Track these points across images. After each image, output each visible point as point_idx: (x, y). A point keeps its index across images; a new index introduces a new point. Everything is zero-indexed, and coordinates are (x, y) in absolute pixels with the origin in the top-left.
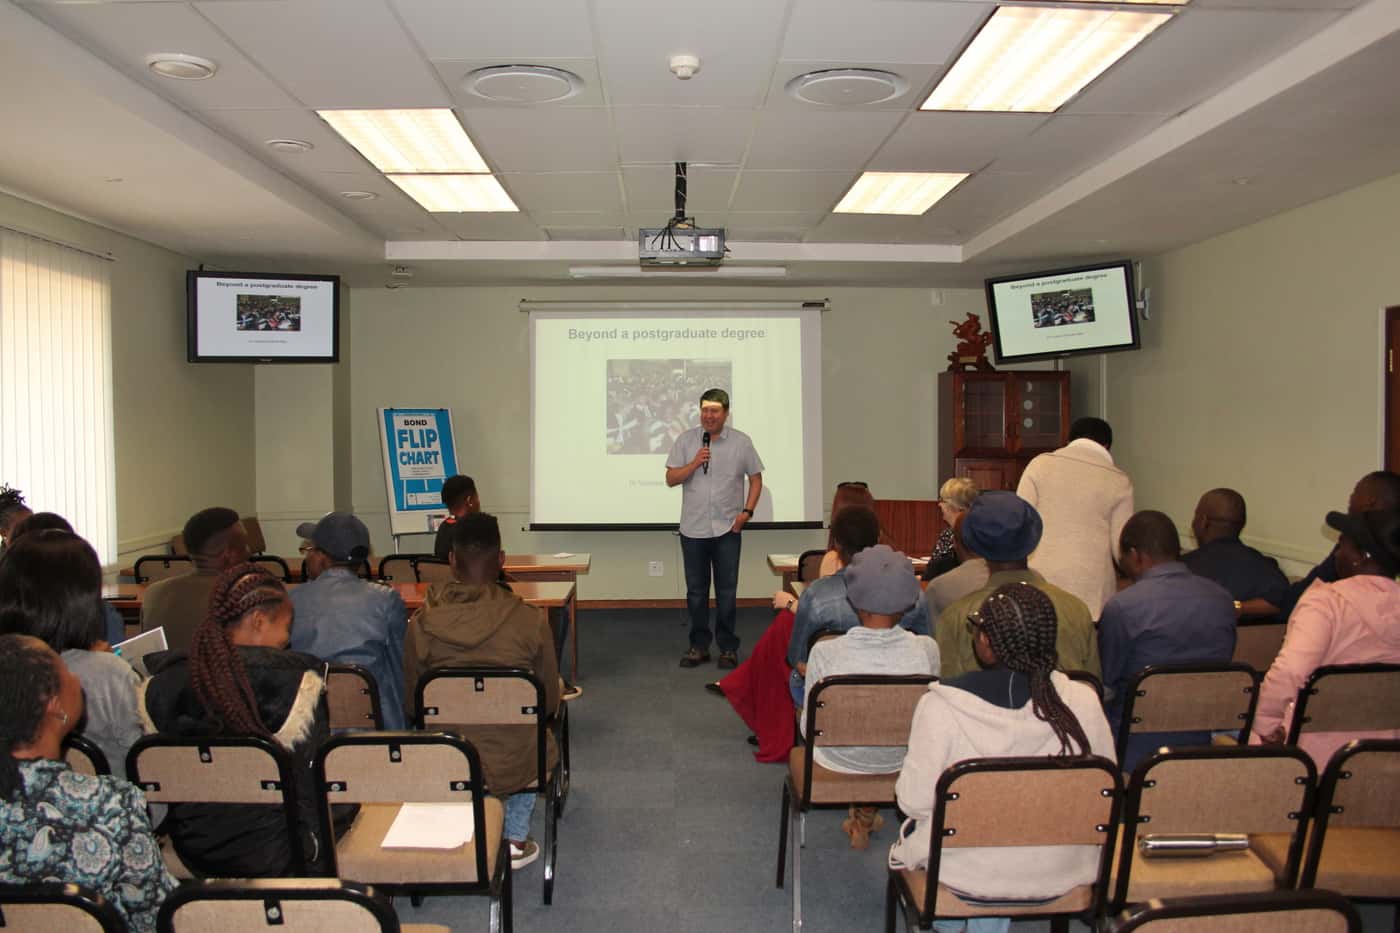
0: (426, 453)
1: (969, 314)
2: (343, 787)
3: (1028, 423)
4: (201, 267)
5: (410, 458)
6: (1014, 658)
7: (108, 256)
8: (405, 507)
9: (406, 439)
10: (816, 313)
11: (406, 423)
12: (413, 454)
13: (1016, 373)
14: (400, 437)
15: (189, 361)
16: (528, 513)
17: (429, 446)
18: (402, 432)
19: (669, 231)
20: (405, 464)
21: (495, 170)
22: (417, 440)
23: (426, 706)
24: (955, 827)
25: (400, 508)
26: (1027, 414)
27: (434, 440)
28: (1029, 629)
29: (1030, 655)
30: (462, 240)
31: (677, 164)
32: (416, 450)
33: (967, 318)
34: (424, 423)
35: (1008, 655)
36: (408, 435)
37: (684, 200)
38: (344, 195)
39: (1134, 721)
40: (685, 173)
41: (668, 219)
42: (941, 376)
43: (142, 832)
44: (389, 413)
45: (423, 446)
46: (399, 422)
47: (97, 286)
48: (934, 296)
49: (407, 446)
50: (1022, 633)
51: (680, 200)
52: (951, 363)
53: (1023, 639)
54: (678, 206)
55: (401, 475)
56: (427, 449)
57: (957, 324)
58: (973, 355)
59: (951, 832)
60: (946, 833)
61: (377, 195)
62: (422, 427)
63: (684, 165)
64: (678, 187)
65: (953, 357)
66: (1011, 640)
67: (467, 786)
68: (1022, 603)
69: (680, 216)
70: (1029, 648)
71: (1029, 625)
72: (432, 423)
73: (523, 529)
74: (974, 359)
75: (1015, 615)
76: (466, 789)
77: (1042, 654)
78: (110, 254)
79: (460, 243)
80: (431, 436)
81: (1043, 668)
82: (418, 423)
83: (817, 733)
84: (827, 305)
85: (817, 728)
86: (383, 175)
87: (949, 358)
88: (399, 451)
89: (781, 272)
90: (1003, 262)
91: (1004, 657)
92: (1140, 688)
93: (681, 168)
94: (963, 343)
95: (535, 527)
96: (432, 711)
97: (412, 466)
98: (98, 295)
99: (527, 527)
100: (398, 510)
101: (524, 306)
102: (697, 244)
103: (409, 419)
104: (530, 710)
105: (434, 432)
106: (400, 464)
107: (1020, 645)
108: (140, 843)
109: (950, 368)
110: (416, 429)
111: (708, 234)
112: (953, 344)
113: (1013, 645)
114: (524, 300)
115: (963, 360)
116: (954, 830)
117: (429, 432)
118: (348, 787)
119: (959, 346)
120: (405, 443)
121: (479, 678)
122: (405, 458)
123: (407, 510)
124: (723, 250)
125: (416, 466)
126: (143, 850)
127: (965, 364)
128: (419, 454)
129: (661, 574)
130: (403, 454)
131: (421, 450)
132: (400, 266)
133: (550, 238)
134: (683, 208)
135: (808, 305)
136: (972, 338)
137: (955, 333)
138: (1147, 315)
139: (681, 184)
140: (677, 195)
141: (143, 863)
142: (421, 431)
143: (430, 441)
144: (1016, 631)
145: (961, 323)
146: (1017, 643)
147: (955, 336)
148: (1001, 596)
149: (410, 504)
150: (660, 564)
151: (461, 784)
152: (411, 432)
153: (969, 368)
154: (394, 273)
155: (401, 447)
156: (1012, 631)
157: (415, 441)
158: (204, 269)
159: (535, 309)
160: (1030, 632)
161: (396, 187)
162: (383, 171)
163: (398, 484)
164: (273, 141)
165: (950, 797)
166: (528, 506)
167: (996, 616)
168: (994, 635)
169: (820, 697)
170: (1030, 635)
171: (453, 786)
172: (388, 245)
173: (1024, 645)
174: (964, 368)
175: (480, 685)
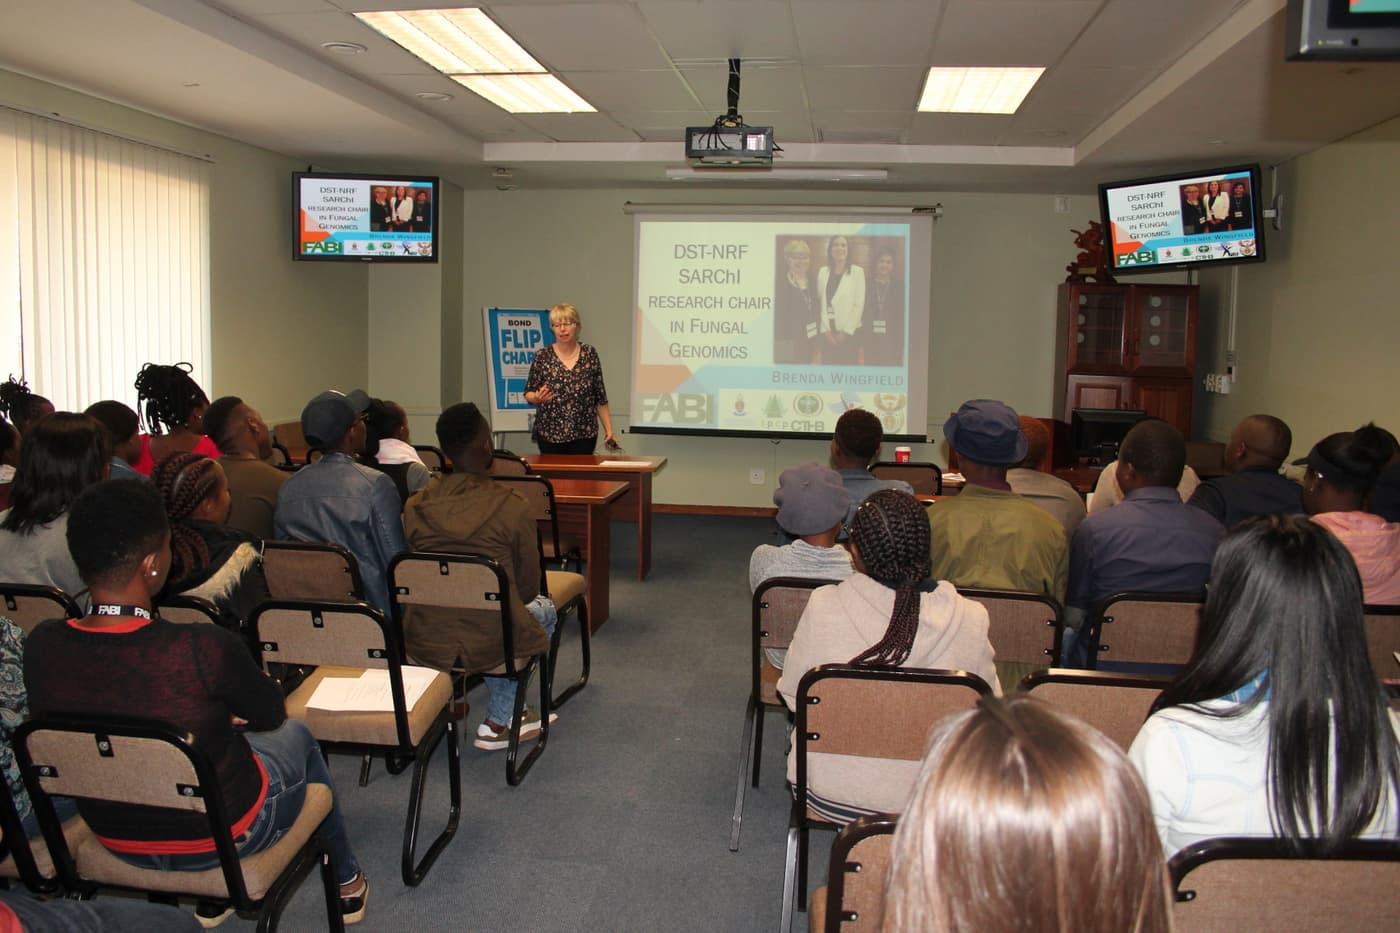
0: (529, 353)
1: (1091, 222)
2: (275, 647)
3: (1155, 340)
4: (310, 169)
5: (512, 358)
6: (884, 567)
7: (206, 158)
8: (506, 405)
9: (510, 339)
10: (926, 220)
11: (510, 323)
12: (516, 353)
13: (1138, 286)
14: (503, 335)
15: (294, 259)
16: (628, 416)
17: (533, 346)
18: (505, 332)
19: (716, 129)
20: (508, 363)
21: (551, 69)
22: (521, 340)
23: (398, 585)
24: (818, 732)
25: (501, 406)
26: (1153, 331)
27: (538, 340)
28: (896, 535)
29: (899, 563)
30: (558, 141)
31: (730, 61)
32: (519, 350)
33: (1090, 227)
34: (528, 323)
35: (878, 565)
36: (512, 336)
37: (737, 98)
38: (420, 96)
39: (1102, 648)
40: (738, 70)
41: (715, 118)
42: (1060, 287)
43: (14, 664)
44: (494, 313)
45: (527, 346)
46: (503, 322)
47: (195, 186)
48: (1058, 202)
49: (510, 345)
50: (888, 541)
51: (733, 98)
52: (1069, 274)
53: (890, 547)
54: (730, 104)
55: (503, 374)
56: (530, 349)
57: (1079, 233)
58: (1092, 266)
59: (815, 737)
60: (810, 736)
61: (452, 97)
62: (526, 327)
63: (737, 62)
64: (730, 85)
65: (1072, 268)
66: (878, 548)
67: (384, 654)
68: (888, 509)
69: (733, 114)
70: (898, 556)
71: (896, 532)
72: (536, 324)
73: (623, 432)
74: (1094, 271)
75: (882, 523)
76: (382, 657)
77: (912, 562)
78: (208, 156)
79: (555, 145)
80: (535, 336)
81: (912, 576)
82: (522, 323)
83: (763, 634)
84: (938, 211)
85: (762, 629)
86: (447, 77)
87: (1068, 269)
88: (502, 350)
89: (883, 174)
90: (1116, 166)
91: (873, 566)
92: (1106, 615)
93: (735, 64)
94: (1083, 253)
95: (634, 430)
96: (403, 591)
97: (514, 365)
98: (195, 197)
99: (627, 430)
100: (498, 408)
101: (629, 208)
102: (744, 142)
103: (513, 319)
104: (493, 597)
105: (537, 332)
106: (502, 362)
107: (887, 553)
108: (12, 672)
109: (1069, 279)
110: (520, 329)
111: (756, 132)
112: (1072, 253)
113: (881, 554)
114: (628, 203)
115: (1082, 271)
116: (818, 736)
117: (533, 332)
118: (279, 647)
119: (1079, 256)
120: (508, 343)
121: (444, 562)
122: (508, 358)
123: (508, 408)
124: (772, 149)
125: (518, 365)
126: (14, 679)
127: (1085, 276)
128: (523, 354)
129: (762, 482)
130: (505, 354)
131: (525, 350)
132: (501, 168)
133: (643, 140)
134: (736, 106)
135: (918, 210)
136: (1094, 248)
137: (1076, 242)
138: (1279, 226)
139: (734, 82)
140: (729, 92)
141: (16, 690)
142: (525, 332)
143: (534, 341)
144: (882, 539)
145: (1083, 232)
146: (885, 551)
147: (1075, 246)
148: (868, 504)
149: (511, 402)
150: (761, 473)
151: (378, 652)
152: (515, 332)
153: (1089, 280)
154: (495, 175)
155: (504, 346)
156: (879, 539)
157: (519, 341)
158: (313, 170)
159: (639, 212)
160: (897, 539)
161: (466, 88)
162: (445, 72)
163: (500, 382)
164: (325, 41)
165: (810, 700)
166: (628, 409)
167: (862, 523)
168: (863, 545)
169: (764, 598)
170: (897, 543)
171: (371, 653)
172: (486, 146)
173: (893, 553)
174: (1084, 280)
175: (444, 569)
